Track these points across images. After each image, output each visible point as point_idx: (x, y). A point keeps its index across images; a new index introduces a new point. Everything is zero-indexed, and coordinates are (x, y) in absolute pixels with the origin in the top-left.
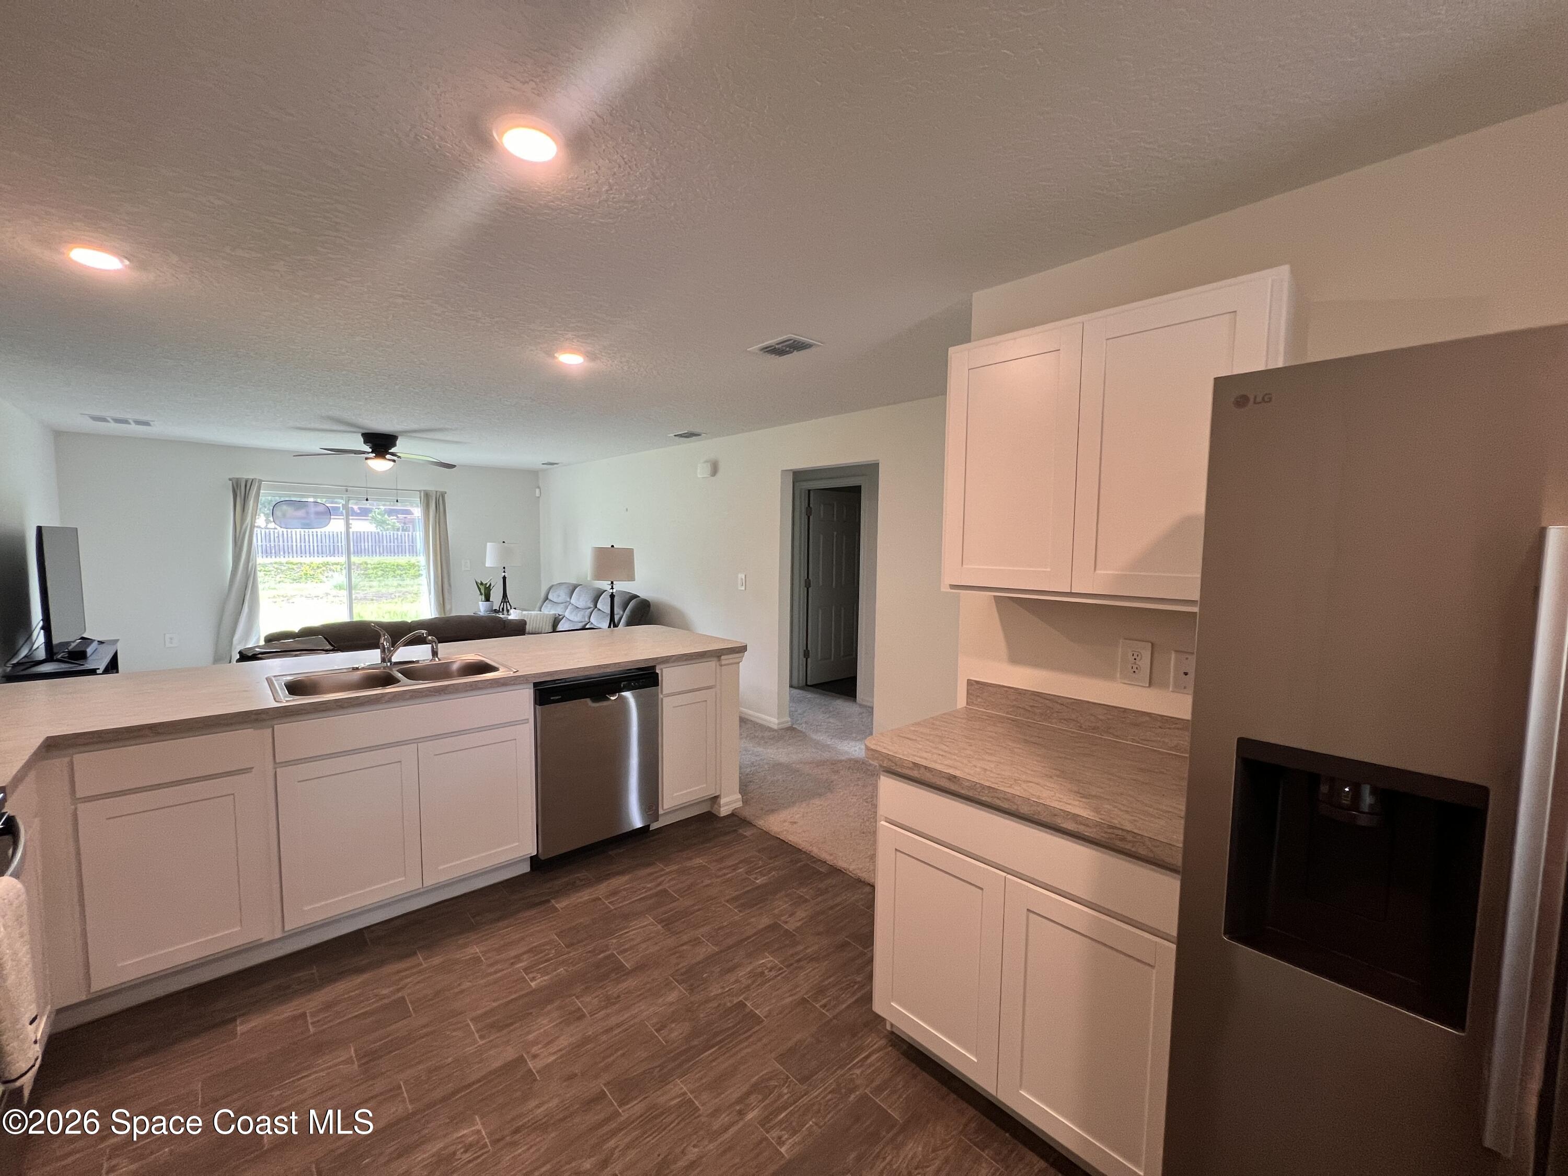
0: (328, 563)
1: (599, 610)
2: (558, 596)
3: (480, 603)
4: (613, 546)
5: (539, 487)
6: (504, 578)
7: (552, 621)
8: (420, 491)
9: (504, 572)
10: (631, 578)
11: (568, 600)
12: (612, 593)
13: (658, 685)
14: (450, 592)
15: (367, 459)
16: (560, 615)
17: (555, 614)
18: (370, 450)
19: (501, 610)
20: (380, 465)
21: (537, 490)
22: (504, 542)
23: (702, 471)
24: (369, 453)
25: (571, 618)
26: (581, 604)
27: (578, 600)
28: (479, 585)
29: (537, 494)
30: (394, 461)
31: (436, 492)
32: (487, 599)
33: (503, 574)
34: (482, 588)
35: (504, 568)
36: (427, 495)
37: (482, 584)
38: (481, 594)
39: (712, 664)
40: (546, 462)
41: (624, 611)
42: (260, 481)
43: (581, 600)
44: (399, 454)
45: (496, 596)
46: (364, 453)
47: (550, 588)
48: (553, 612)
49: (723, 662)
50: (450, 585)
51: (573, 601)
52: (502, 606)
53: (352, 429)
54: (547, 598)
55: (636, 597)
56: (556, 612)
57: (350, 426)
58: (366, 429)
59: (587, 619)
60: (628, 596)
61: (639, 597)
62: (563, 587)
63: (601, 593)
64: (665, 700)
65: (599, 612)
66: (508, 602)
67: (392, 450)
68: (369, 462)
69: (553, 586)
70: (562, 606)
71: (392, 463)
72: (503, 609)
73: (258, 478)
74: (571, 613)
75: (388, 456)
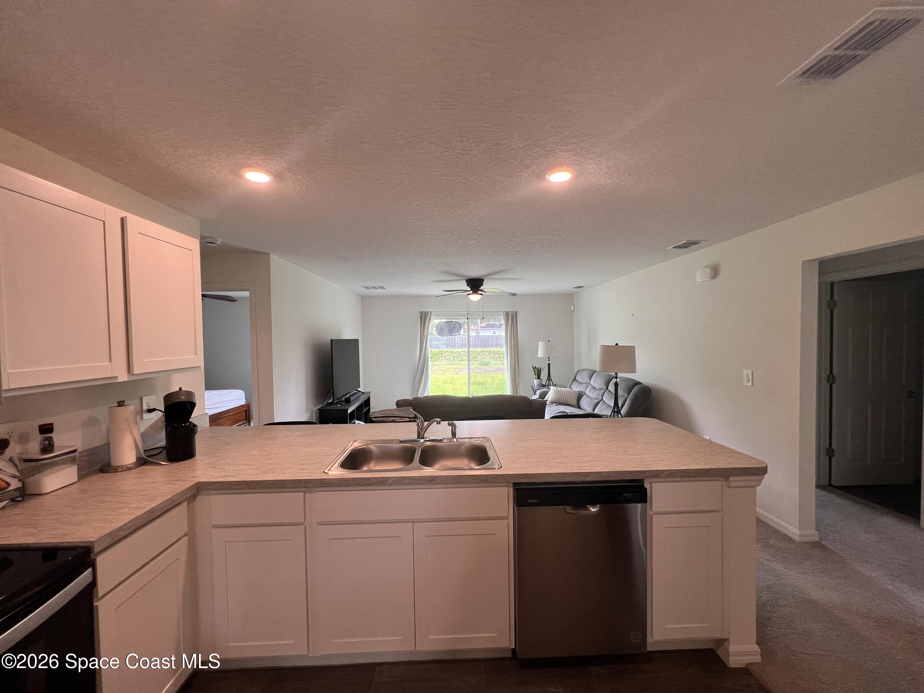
0: (483, 351)
1: (610, 391)
2: (583, 378)
3: (535, 380)
4: (617, 344)
5: (573, 304)
6: (549, 364)
7: (576, 397)
8: (504, 312)
9: (549, 360)
10: (633, 370)
11: (589, 382)
12: (616, 382)
13: (646, 502)
14: (519, 372)
15: (468, 294)
16: (583, 392)
17: (580, 391)
18: (470, 289)
19: (547, 385)
20: (475, 298)
21: (572, 306)
22: (549, 341)
23: (701, 276)
24: (470, 291)
25: (590, 395)
26: (597, 386)
27: (595, 382)
28: (534, 368)
29: (572, 309)
30: (482, 294)
31: (512, 312)
32: (539, 378)
33: (548, 362)
34: (536, 370)
35: (549, 358)
36: (507, 314)
37: (536, 367)
38: (535, 374)
39: (716, 485)
40: (575, 287)
41: (629, 395)
42: (431, 312)
43: (597, 383)
44: (484, 290)
45: (544, 376)
46: (466, 291)
47: (578, 372)
48: (578, 390)
49: (732, 484)
50: (519, 368)
51: (592, 382)
52: (547, 383)
53: (460, 278)
54: (575, 379)
55: (639, 383)
56: (580, 390)
57: (459, 276)
58: (467, 277)
59: (600, 398)
60: (632, 383)
61: (642, 384)
62: (586, 372)
63: (610, 378)
64: (655, 518)
65: (610, 393)
66: (551, 380)
67: (481, 288)
68: (469, 296)
69: (579, 370)
70: (584, 385)
71: (481, 296)
72: (548, 384)
73: (430, 311)
74: (590, 392)
75: (480, 292)
